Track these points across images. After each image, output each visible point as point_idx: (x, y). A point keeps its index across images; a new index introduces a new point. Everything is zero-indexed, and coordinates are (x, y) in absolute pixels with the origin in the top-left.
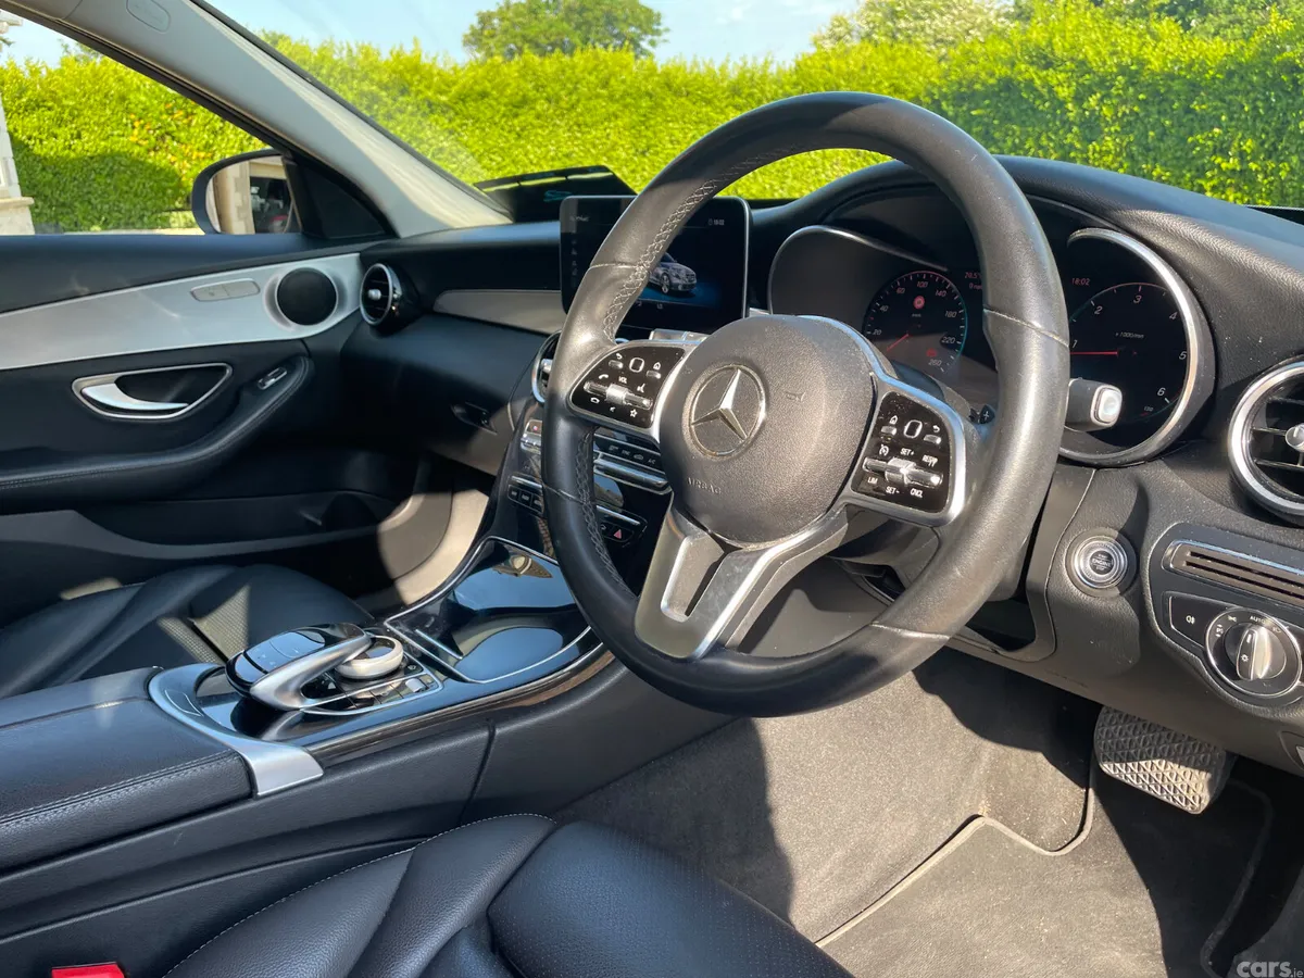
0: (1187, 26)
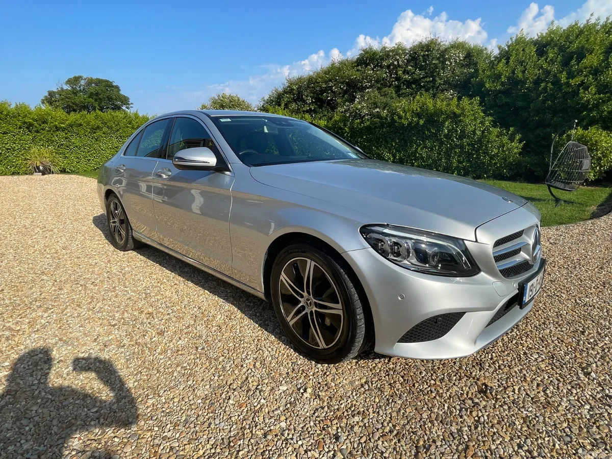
0: (312, 116)
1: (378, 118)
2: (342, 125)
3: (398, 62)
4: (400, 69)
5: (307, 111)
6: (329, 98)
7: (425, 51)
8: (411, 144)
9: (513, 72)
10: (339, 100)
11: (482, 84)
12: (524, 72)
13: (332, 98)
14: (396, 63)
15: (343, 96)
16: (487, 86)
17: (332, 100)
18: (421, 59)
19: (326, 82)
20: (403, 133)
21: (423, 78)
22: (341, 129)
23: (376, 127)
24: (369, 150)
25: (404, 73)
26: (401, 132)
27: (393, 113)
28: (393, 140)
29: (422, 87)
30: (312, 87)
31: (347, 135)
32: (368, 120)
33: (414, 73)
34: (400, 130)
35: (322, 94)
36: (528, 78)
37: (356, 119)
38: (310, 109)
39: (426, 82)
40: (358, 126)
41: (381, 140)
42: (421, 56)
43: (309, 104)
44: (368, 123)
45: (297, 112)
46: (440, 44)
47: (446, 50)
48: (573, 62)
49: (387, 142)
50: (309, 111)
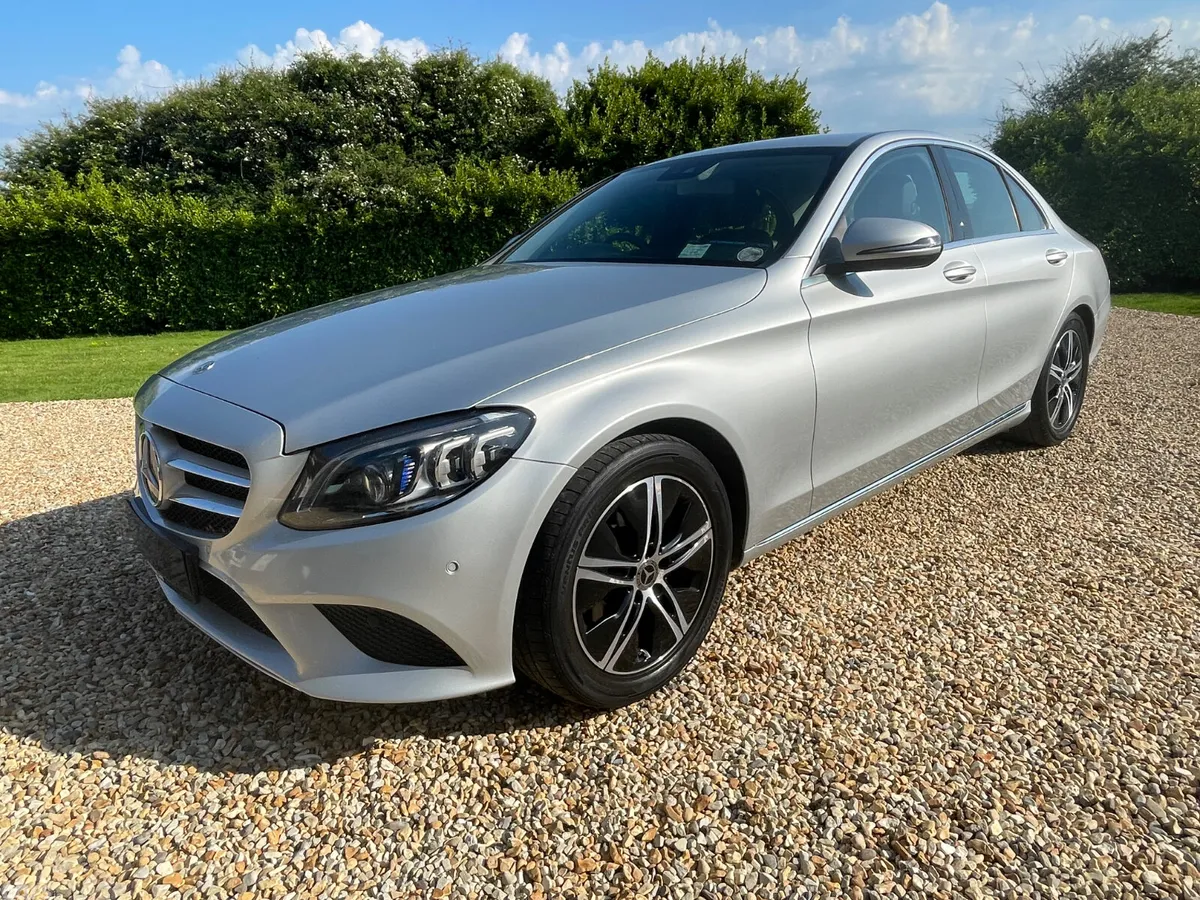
1: (390, 206)
2: (303, 220)
3: (396, 90)
4: (406, 106)
5: (187, 189)
6: (246, 159)
7: (449, 75)
8: (467, 259)
9: (618, 131)
10: (274, 165)
11: (570, 147)
12: (634, 130)
13: (254, 159)
14: (393, 92)
15: (282, 156)
16: (583, 150)
17: (254, 161)
18: (445, 90)
19: (228, 120)
20: (448, 238)
21: (454, 127)
22: (302, 228)
23: (388, 224)
24: (378, 274)
25: (413, 113)
26: (446, 234)
27: (422, 196)
28: (428, 252)
29: (454, 146)
30: (184, 130)
31: (319, 243)
32: (367, 210)
33: (435, 116)
34: (444, 230)
35: (222, 149)
36: (645, 142)
37: (336, 209)
38: (196, 183)
39: (462, 135)
40: (343, 222)
41: (403, 252)
42: (443, 83)
43: (188, 171)
44: (369, 217)
45: (155, 188)
46: (471, 64)
47: (488, 77)
48: (700, 121)
49: (416, 256)
50: (194, 188)
